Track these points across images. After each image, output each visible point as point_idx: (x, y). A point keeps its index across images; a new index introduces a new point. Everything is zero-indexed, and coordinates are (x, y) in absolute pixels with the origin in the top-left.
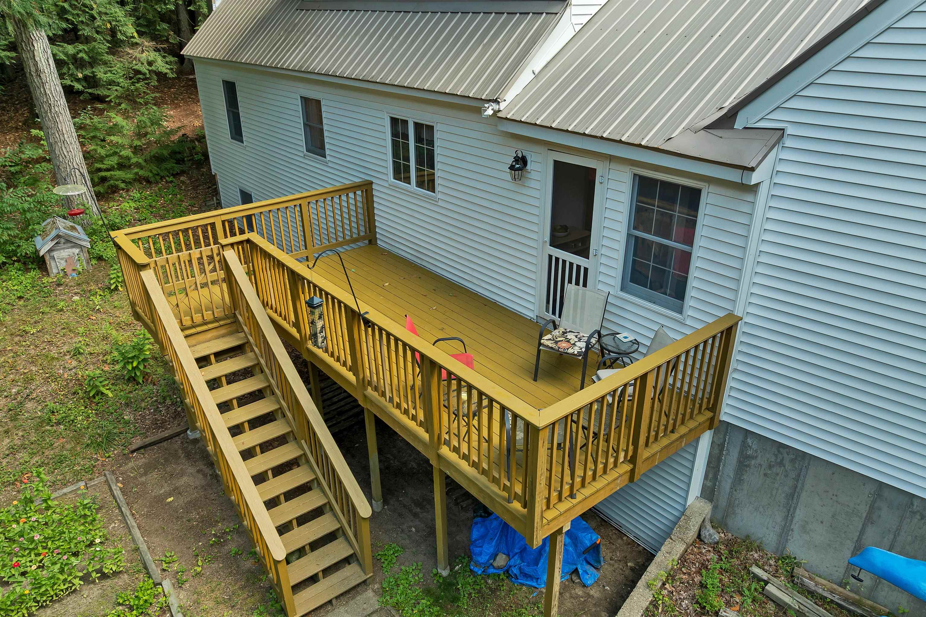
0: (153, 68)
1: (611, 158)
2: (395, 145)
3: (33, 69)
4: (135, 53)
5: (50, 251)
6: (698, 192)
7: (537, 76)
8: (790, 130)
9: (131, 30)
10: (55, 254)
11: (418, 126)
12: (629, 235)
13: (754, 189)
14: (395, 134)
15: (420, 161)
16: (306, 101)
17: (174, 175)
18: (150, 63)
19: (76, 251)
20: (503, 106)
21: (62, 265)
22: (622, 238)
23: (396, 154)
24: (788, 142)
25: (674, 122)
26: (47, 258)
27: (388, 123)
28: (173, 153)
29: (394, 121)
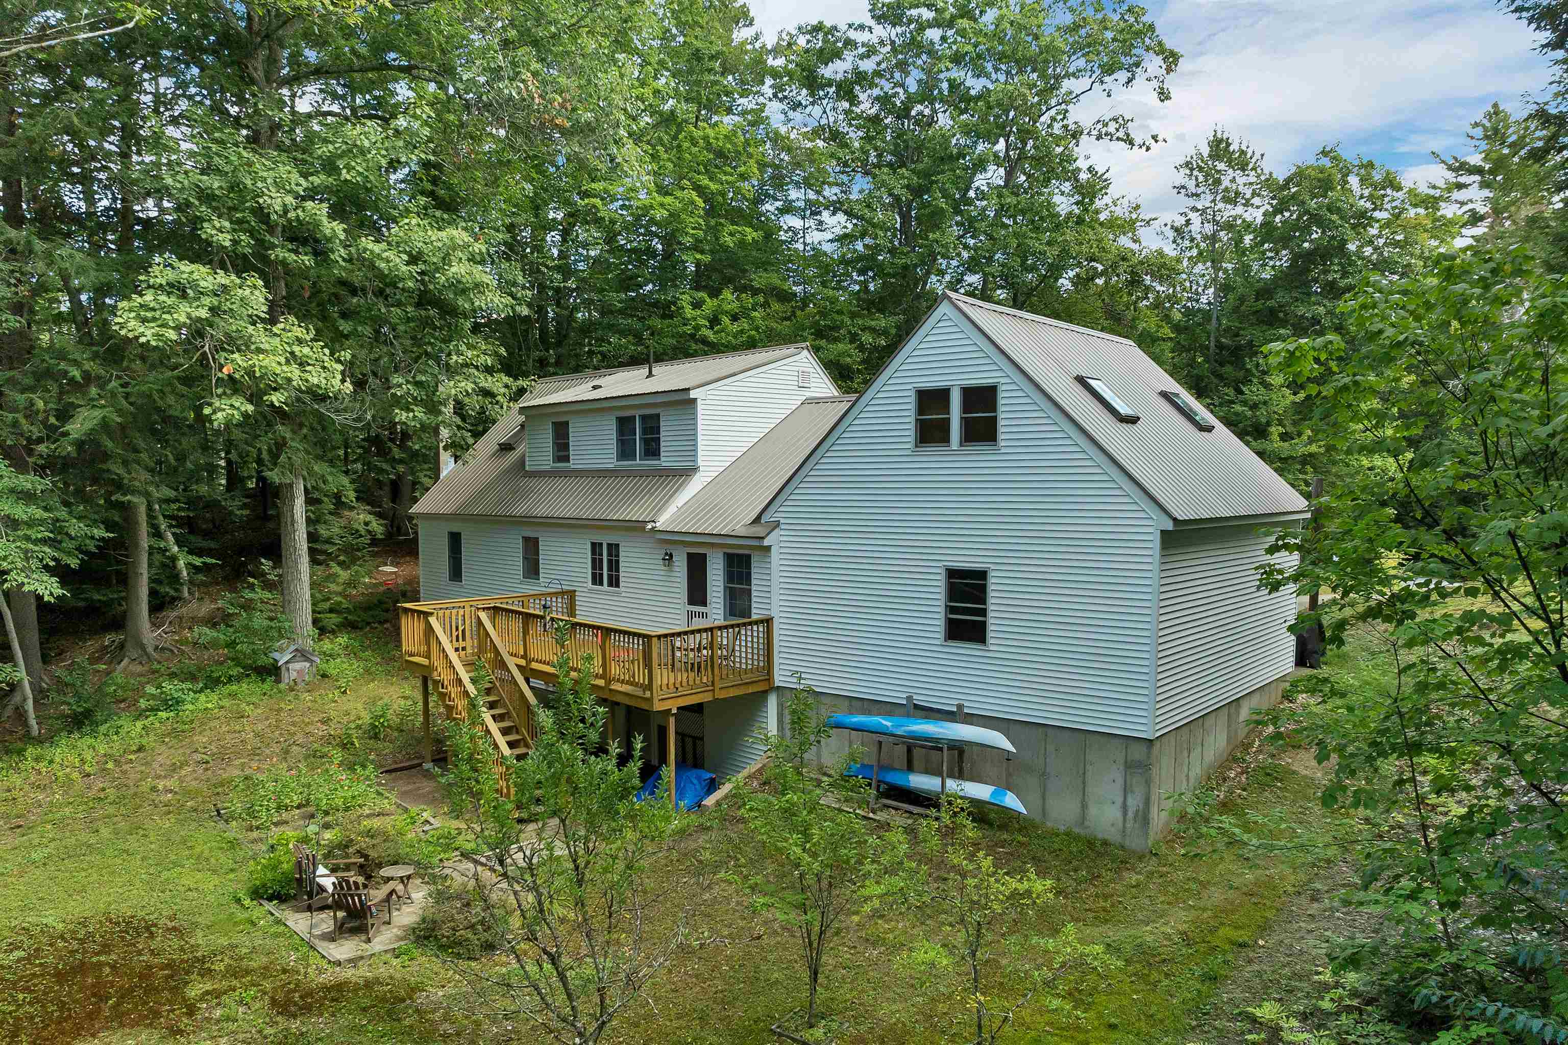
0: (369, 528)
1: (713, 545)
2: (594, 561)
3: (289, 520)
4: (353, 514)
5: (287, 662)
6: (749, 557)
7: (679, 509)
8: (782, 521)
9: (352, 495)
10: (291, 666)
11: (609, 545)
12: (725, 587)
13: (768, 548)
14: (593, 552)
15: (610, 569)
16: (526, 539)
17: (380, 623)
18: (366, 524)
19: (308, 665)
20: (658, 524)
21: (294, 675)
22: (721, 589)
23: (594, 568)
24: (783, 527)
25: (738, 523)
26: (283, 669)
27: (589, 546)
28: (380, 602)
29: (593, 545)
